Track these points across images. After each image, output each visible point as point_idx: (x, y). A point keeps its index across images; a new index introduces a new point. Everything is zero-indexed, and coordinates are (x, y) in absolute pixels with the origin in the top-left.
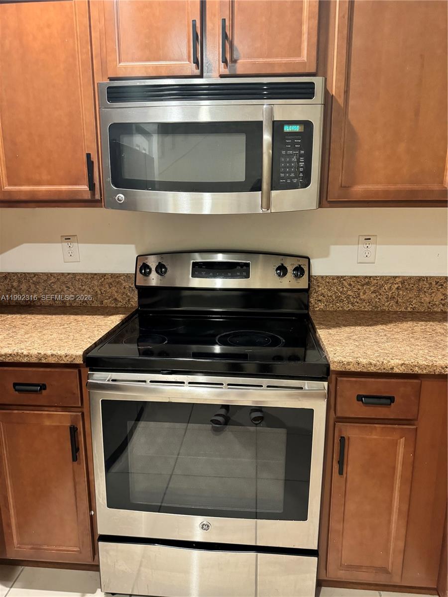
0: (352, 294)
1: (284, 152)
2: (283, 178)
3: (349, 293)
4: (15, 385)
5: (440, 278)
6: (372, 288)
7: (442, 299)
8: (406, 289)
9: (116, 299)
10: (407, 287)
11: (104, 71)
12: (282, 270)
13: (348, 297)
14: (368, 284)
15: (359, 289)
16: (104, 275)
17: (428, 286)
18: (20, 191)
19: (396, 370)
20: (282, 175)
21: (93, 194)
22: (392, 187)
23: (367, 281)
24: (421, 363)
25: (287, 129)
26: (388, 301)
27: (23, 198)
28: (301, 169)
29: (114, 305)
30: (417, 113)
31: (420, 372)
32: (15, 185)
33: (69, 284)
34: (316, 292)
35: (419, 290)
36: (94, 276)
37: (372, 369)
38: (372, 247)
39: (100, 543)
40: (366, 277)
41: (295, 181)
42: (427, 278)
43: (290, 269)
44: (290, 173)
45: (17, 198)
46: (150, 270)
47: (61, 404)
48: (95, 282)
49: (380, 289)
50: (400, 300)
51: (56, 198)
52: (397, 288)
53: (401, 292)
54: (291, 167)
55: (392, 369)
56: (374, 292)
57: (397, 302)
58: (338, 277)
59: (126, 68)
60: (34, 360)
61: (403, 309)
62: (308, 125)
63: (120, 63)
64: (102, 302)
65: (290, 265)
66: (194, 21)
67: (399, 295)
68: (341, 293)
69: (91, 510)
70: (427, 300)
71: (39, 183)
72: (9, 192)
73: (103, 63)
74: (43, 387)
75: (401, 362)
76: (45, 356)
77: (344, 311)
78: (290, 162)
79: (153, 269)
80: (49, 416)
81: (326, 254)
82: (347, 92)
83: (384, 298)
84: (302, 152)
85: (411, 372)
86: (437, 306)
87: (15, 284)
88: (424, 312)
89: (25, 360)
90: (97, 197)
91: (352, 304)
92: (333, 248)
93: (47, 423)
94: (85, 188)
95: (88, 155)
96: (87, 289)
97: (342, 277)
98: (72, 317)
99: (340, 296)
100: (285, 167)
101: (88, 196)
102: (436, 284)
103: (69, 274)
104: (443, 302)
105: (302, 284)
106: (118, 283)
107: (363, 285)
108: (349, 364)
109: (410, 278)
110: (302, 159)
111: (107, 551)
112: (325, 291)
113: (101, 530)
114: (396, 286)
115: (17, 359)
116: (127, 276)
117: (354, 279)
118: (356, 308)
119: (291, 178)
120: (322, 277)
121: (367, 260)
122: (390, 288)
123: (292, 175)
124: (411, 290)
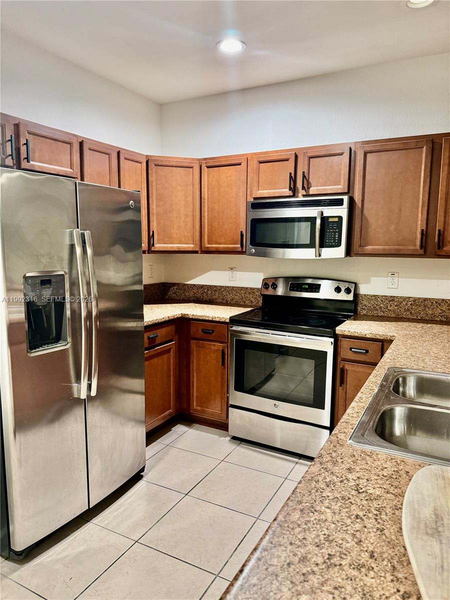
0: (383, 306)
1: (328, 231)
2: (327, 242)
3: (381, 305)
4: (202, 329)
5: (439, 300)
6: (395, 303)
7: (440, 313)
8: (417, 305)
9: (251, 301)
10: (417, 304)
11: (251, 194)
12: (338, 290)
13: (381, 308)
14: (393, 300)
15: (387, 304)
16: (247, 288)
17: (430, 304)
18: (212, 247)
19: (368, 336)
20: (327, 241)
21: (242, 249)
22: (387, 247)
23: (392, 299)
24: (380, 333)
25: (330, 220)
26: (405, 312)
27: (213, 250)
28: (337, 238)
29: (250, 304)
30: (400, 210)
31: (379, 338)
32: (210, 244)
33: (230, 292)
34: (361, 304)
35: (425, 306)
36: (242, 288)
37: (356, 335)
38: (396, 280)
39: (230, 408)
40: (392, 296)
41: (334, 244)
42: (430, 299)
43: (343, 289)
44: (331, 240)
45: (211, 250)
46: (269, 286)
47: (219, 340)
48: (243, 292)
49: (400, 304)
50: (413, 312)
51: (226, 250)
52: (411, 304)
53: (413, 307)
54: (331, 237)
55: (366, 335)
56: (396, 306)
57: (411, 313)
58: (374, 296)
59: (261, 193)
60: (210, 319)
61: (415, 317)
62: (340, 218)
63: (259, 190)
64: (245, 302)
65: (343, 287)
66: (291, 174)
67: (412, 308)
68: (376, 305)
69: (227, 394)
70: (431, 312)
71: (220, 244)
72: (208, 247)
73: (251, 191)
74: (213, 332)
75: (370, 332)
76: (215, 318)
77: (378, 316)
78: (331, 235)
79: (270, 285)
80: (214, 345)
81: (368, 282)
82: (363, 201)
83: (403, 310)
84: (337, 230)
85: (375, 337)
86: (437, 317)
87: (206, 291)
88: (429, 320)
89: (207, 319)
90: (244, 250)
91: (383, 312)
92: (373, 279)
93: (213, 348)
94: (239, 246)
95: (241, 232)
96: (239, 295)
97: (377, 296)
98: (229, 307)
99: (375, 307)
100: (329, 237)
101: (240, 250)
102: (436, 303)
103: (231, 287)
104: (441, 315)
105: (350, 297)
106: (253, 292)
107: (390, 301)
108: (345, 331)
109: (419, 299)
110: (337, 234)
111: (232, 413)
112: (367, 303)
113: (231, 402)
114: (410, 303)
115: (204, 318)
116: (258, 289)
117: (384, 297)
118: (385, 315)
119: (332, 243)
120: (365, 295)
121: (393, 286)
122: (407, 304)
123: (332, 241)
124: (420, 306)
